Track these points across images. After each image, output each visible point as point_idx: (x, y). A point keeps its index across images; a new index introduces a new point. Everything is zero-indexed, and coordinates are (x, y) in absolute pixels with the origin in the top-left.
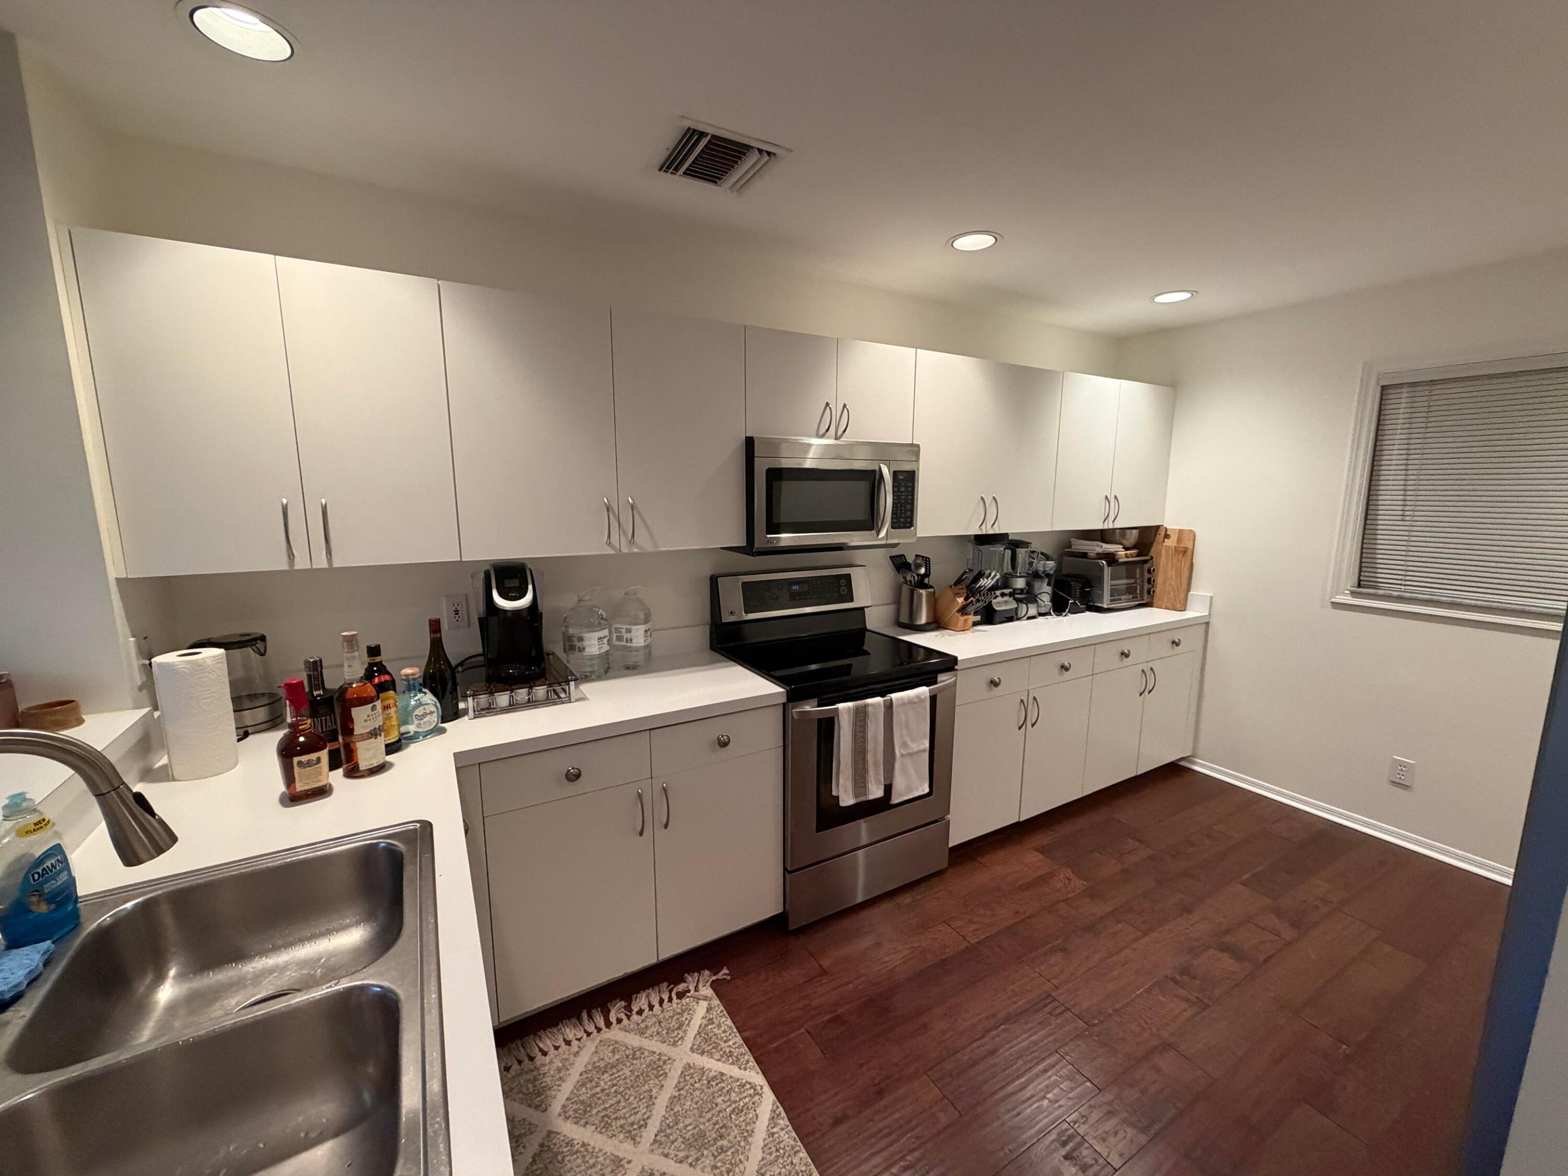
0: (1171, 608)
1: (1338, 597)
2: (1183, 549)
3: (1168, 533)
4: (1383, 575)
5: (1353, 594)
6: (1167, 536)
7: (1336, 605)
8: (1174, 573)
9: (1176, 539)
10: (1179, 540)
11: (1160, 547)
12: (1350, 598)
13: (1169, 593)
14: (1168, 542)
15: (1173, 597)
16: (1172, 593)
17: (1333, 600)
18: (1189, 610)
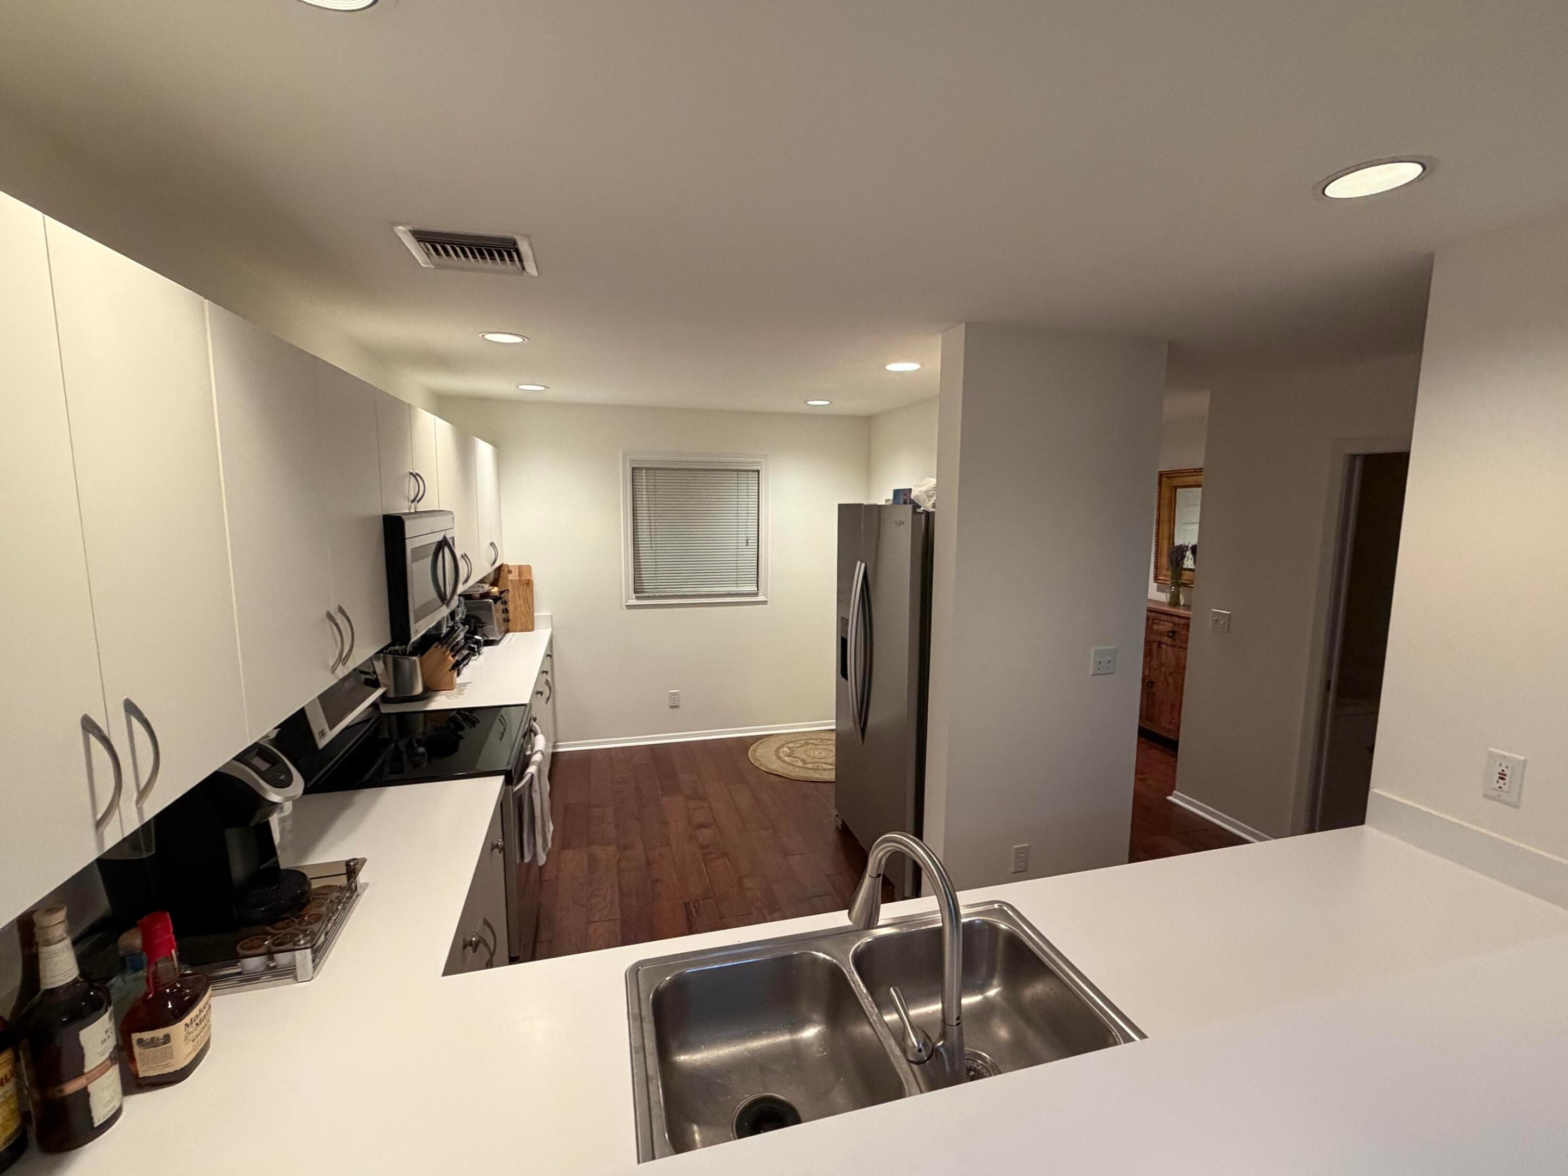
0: (525, 630)
1: (630, 601)
2: (526, 581)
3: (510, 569)
4: (646, 585)
5: (637, 598)
6: (510, 572)
7: (629, 607)
8: (522, 601)
9: (517, 574)
10: (520, 574)
11: (506, 581)
12: (636, 601)
13: (521, 618)
14: (511, 577)
15: (525, 620)
16: (523, 618)
17: (627, 604)
18: (537, 629)
